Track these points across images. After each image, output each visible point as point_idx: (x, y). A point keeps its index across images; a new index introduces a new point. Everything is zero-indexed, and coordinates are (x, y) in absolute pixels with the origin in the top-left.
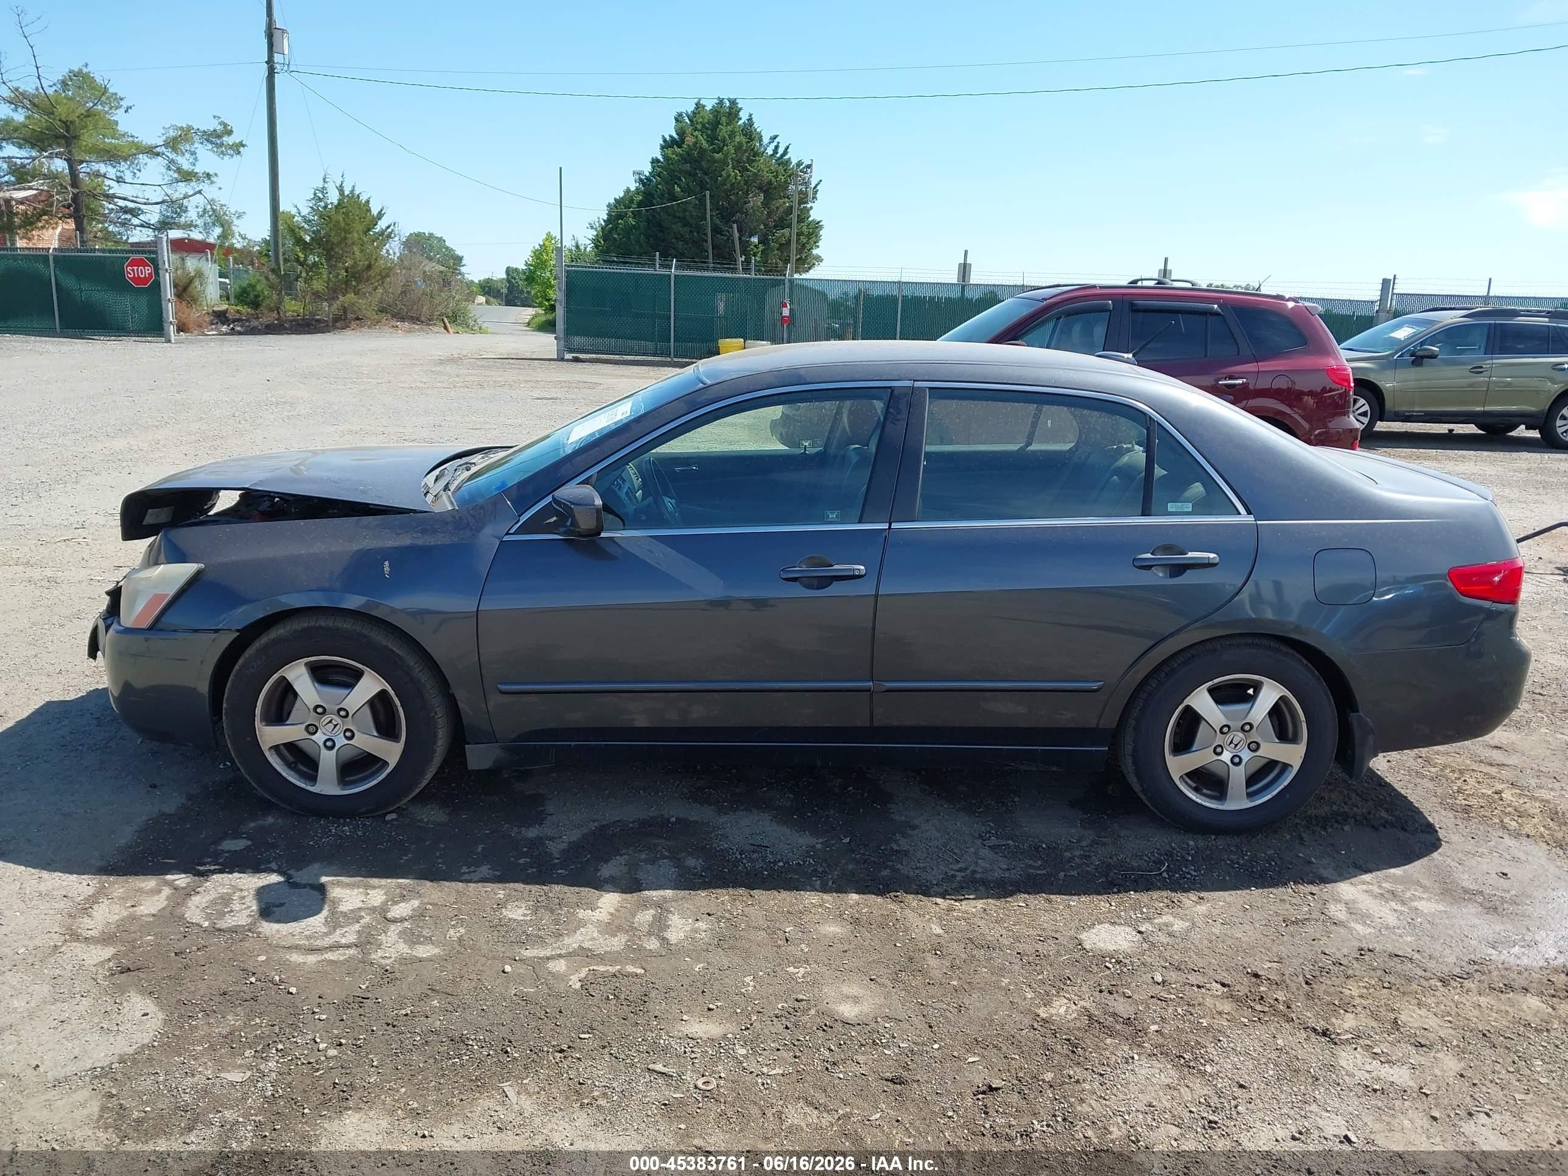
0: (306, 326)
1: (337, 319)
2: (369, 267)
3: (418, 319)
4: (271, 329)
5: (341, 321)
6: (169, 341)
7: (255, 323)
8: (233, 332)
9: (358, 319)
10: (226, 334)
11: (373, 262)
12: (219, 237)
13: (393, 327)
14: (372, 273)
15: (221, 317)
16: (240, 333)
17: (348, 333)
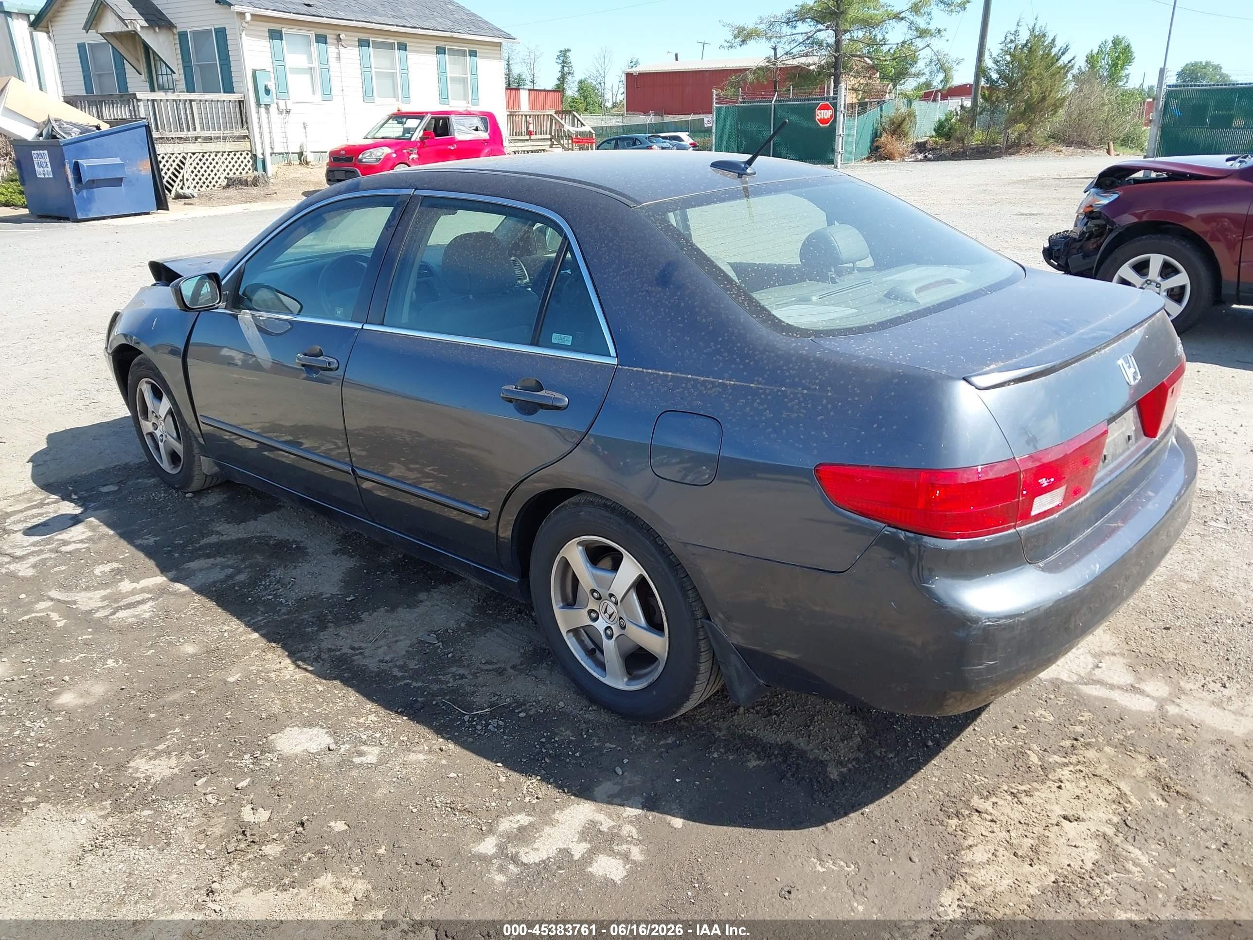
0: (985, 152)
1: (1009, 147)
2: (1044, 99)
3: (1085, 144)
4: (956, 156)
5: (1013, 148)
6: (836, 167)
7: (945, 151)
8: (926, 159)
9: (1029, 145)
10: (921, 161)
11: (1047, 94)
12: (942, 81)
13: (1058, 151)
14: (1046, 104)
15: (921, 147)
16: (930, 160)
17: (1017, 157)
